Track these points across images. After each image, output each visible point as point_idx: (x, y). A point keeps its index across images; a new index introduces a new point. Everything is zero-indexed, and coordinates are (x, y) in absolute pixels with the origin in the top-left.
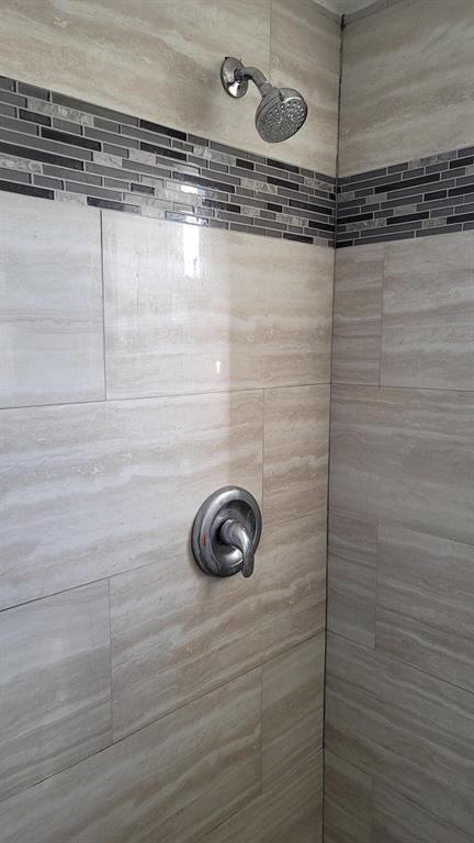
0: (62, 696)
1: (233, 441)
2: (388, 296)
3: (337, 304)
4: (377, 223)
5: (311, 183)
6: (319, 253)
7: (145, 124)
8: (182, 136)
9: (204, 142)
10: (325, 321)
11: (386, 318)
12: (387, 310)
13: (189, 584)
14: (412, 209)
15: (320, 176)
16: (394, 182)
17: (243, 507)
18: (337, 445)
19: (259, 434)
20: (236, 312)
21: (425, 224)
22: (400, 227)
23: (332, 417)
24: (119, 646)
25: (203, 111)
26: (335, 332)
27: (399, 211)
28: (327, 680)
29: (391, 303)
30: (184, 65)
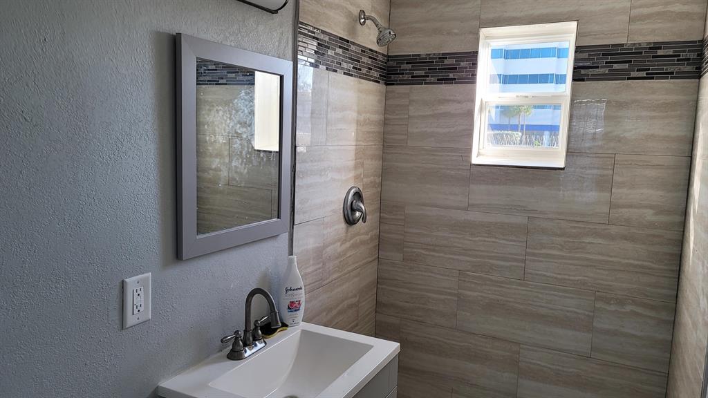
0: (311, 262)
1: (356, 167)
2: (411, 108)
3: (386, 110)
4: (406, 77)
5: (380, 58)
6: (380, 87)
7: (341, 38)
8: (348, 41)
9: (354, 44)
10: (382, 117)
11: (410, 117)
12: (411, 114)
13: (343, 225)
14: (422, 73)
15: (383, 55)
16: (415, 61)
17: (358, 195)
18: (385, 172)
19: (363, 165)
20: (359, 113)
21: (428, 80)
22: (416, 80)
23: (384, 160)
24: (325, 247)
25: (353, 31)
26: (385, 123)
27: (417, 73)
28: (379, 281)
29: (413, 111)
30: (350, 14)
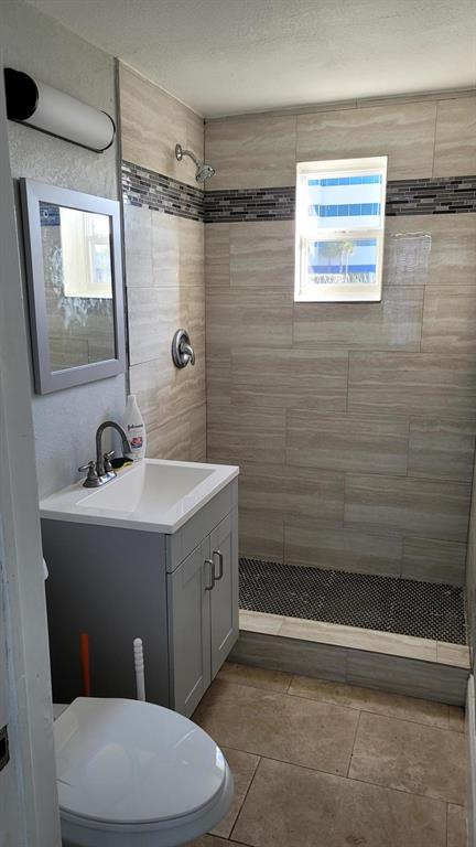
0: (147, 404)
1: (181, 310)
2: (232, 247)
3: (206, 251)
4: (225, 214)
5: (198, 194)
6: (199, 225)
7: (161, 176)
8: (166, 178)
9: (172, 180)
10: (202, 257)
11: (231, 256)
12: (232, 252)
13: (172, 368)
14: (241, 209)
15: (200, 191)
16: (233, 197)
17: (185, 338)
18: (209, 315)
19: (187, 306)
20: (181, 252)
21: (247, 217)
22: (235, 217)
23: (206, 302)
24: (158, 389)
25: (170, 167)
26: (206, 263)
27: (235, 210)
28: (208, 426)
29: (233, 249)
30: (167, 150)
